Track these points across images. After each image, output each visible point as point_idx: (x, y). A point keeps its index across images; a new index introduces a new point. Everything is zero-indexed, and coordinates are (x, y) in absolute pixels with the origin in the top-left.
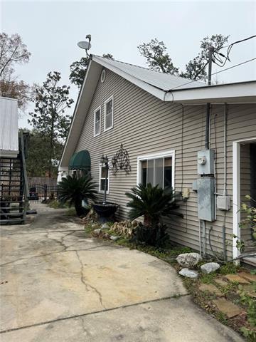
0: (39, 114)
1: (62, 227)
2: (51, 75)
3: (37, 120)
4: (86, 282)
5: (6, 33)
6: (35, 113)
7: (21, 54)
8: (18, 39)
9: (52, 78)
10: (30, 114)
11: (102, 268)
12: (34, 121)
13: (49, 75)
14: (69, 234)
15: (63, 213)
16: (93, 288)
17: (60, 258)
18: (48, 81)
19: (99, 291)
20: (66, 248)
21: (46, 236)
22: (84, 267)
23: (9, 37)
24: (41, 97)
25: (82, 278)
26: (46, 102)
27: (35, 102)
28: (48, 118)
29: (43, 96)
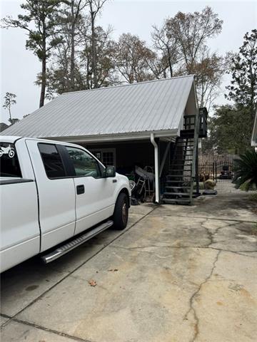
0: (236, 86)
1: (229, 214)
2: (249, 36)
3: (234, 92)
4: (195, 303)
5: (198, 11)
6: (232, 85)
7: (213, 26)
8: (209, 11)
9: (250, 39)
10: (227, 88)
11: (237, 288)
12: (231, 94)
13: (246, 37)
14: (230, 225)
15: (247, 196)
16: (196, 318)
17: (192, 256)
18: (246, 44)
19: (200, 328)
20: (212, 242)
21: (202, 223)
22: (213, 278)
23: (201, 13)
24: (237, 65)
25: (195, 295)
26: (244, 69)
27: (231, 74)
28: (247, 87)
29: (241, 63)
